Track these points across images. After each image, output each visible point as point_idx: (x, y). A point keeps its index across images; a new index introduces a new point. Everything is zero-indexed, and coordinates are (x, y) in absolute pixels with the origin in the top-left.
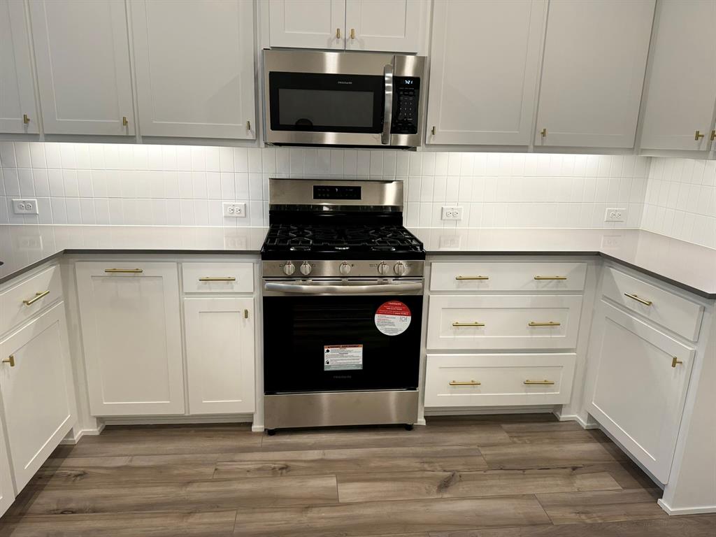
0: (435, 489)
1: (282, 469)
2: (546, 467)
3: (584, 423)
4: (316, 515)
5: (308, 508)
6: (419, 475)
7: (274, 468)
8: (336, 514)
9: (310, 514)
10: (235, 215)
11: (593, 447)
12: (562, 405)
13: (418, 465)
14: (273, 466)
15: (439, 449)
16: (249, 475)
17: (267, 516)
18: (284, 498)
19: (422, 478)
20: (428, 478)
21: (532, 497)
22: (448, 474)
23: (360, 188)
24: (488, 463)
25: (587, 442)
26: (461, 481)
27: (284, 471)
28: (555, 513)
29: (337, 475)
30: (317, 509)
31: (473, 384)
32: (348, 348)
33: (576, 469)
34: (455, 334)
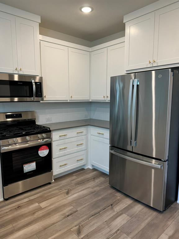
0: (66, 195)
1: (18, 207)
2: (88, 180)
3: (91, 168)
4: (38, 214)
5: (34, 213)
6: (60, 193)
7: (15, 208)
8: (44, 211)
9: (36, 215)
11: (95, 173)
13: (58, 191)
14: (14, 208)
15: (61, 185)
16: (8, 213)
17: (23, 221)
18: (25, 214)
19: (61, 194)
20: (63, 193)
21: (89, 188)
22: (67, 190)
24: (75, 184)
25: (93, 172)
26: (71, 191)
27: (19, 208)
28: (95, 189)
29: (37, 202)
30: (37, 212)
31: (65, 164)
32: (31, 164)
33: (94, 178)
34: (60, 152)
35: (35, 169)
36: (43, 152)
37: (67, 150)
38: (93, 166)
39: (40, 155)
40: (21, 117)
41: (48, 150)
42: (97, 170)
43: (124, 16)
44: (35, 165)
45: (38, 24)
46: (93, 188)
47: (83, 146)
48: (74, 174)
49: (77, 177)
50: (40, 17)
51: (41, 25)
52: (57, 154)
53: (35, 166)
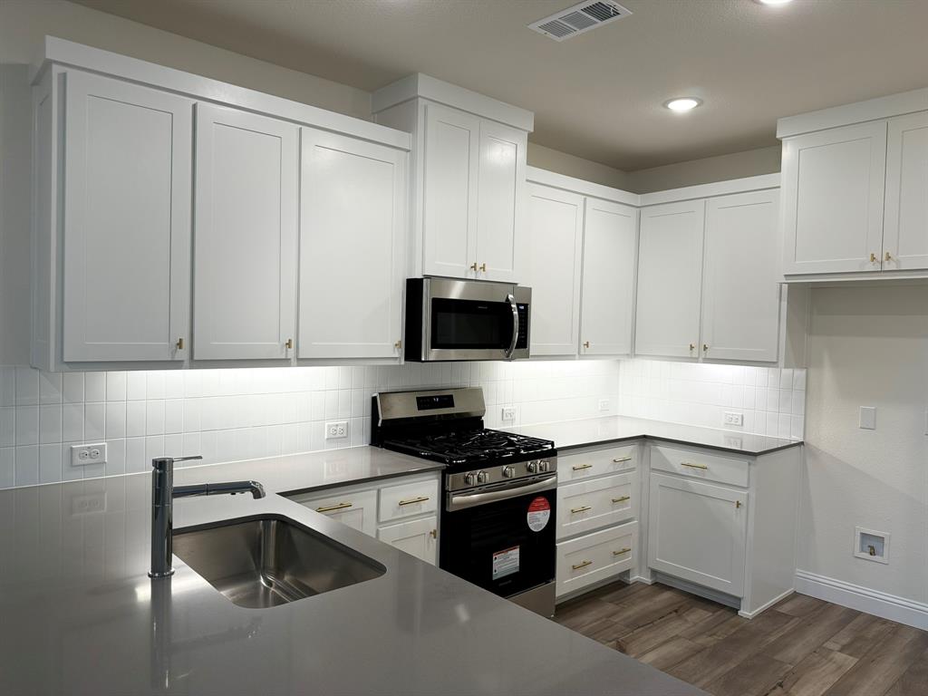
3: (648, 580)
10: (338, 435)
11: (667, 595)
12: (629, 570)
21: (677, 637)
23: (451, 396)
24: (627, 626)
26: (628, 643)
28: (702, 640)
31: (585, 564)
32: (510, 552)
33: (677, 612)
34: (571, 521)
35: (518, 570)
36: (538, 516)
37: (587, 516)
38: (654, 572)
39: (530, 525)
40: (452, 405)
41: (549, 511)
42: (670, 588)
43: (779, 121)
44: (518, 556)
45: (526, 134)
46: (692, 637)
47: (627, 506)
48: (603, 599)
49: (618, 608)
50: (533, 114)
51: (532, 139)
52: (564, 525)
53: (518, 562)
